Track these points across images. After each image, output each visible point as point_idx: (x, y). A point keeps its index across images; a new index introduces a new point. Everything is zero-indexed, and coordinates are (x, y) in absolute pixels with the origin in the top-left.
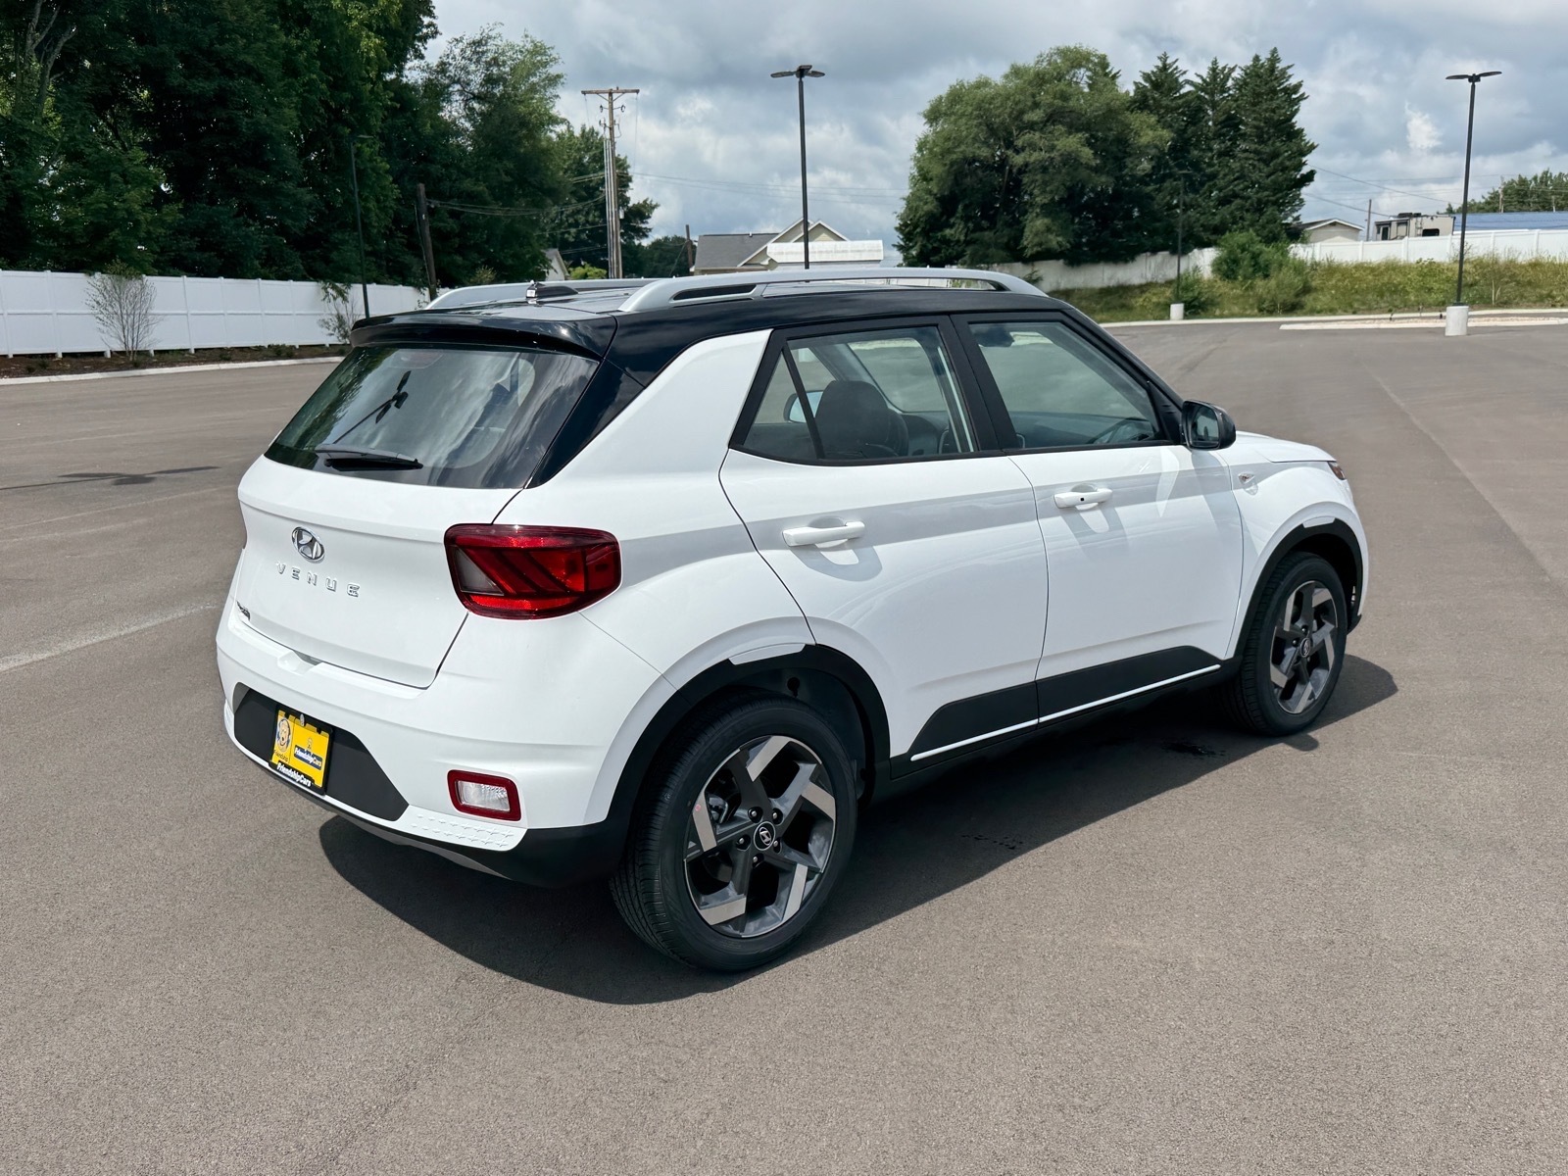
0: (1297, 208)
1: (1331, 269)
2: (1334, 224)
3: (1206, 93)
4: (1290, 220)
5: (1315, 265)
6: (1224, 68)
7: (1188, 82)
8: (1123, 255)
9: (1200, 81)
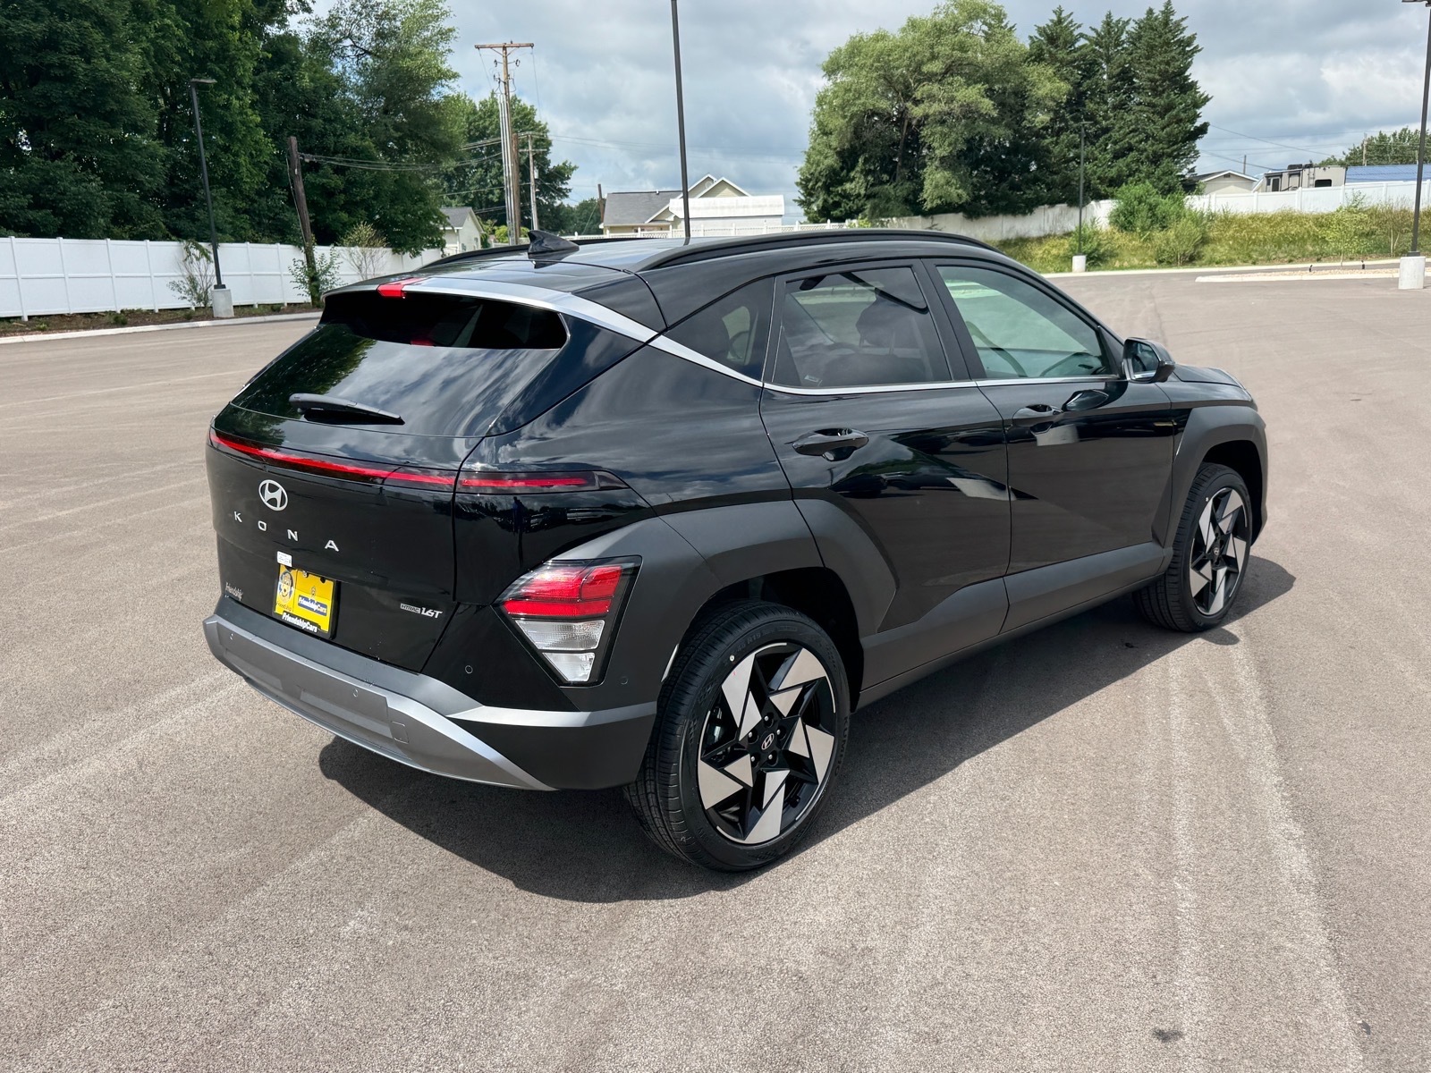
0: (1192, 160)
1: (1228, 221)
2: (1228, 176)
3: (1100, 47)
4: (1185, 171)
5: (1212, 217)
6: (1118, 21)
7: (1082, 35)
8: (1023, 208)
9: (1095, 35)
